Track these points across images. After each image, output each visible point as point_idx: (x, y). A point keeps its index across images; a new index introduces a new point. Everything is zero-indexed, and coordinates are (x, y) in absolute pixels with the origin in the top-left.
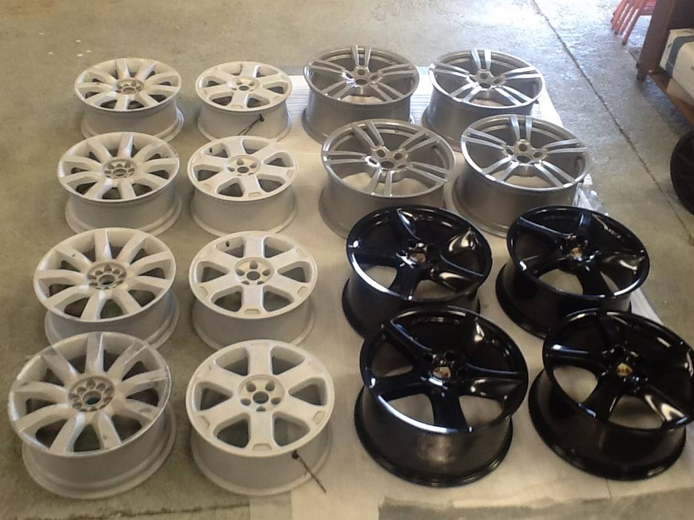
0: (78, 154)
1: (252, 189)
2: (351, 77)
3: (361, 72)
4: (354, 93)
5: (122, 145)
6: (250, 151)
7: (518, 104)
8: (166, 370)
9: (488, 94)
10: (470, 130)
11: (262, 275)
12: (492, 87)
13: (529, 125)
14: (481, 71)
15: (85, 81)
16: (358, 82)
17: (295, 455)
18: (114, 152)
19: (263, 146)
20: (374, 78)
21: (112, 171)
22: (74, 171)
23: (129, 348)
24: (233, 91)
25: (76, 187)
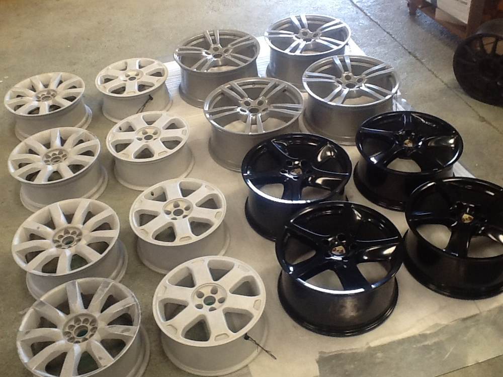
0: (20, 152)
1: (159, 150)
2: (209, 54)
3: (216, 49)
4: (215, 65)
5: (53, 140)
6: (150, 123)
7: (335, 48)
8: (133, 296)
9: (312, 46)
10: (307, 73)
11: (184, 211)
12: (313, 40)
13: (348, 61)
14: (302, 30)
15: (11, 98)
16: (215, 56)
17: (246, 337)
18: (48, 145)
19: (158, 117)
20: (226, 51)
21: (50, 159)
22: (20, 166)
23: (100, 287)
24: (125, 82)
25: (25, 178)
